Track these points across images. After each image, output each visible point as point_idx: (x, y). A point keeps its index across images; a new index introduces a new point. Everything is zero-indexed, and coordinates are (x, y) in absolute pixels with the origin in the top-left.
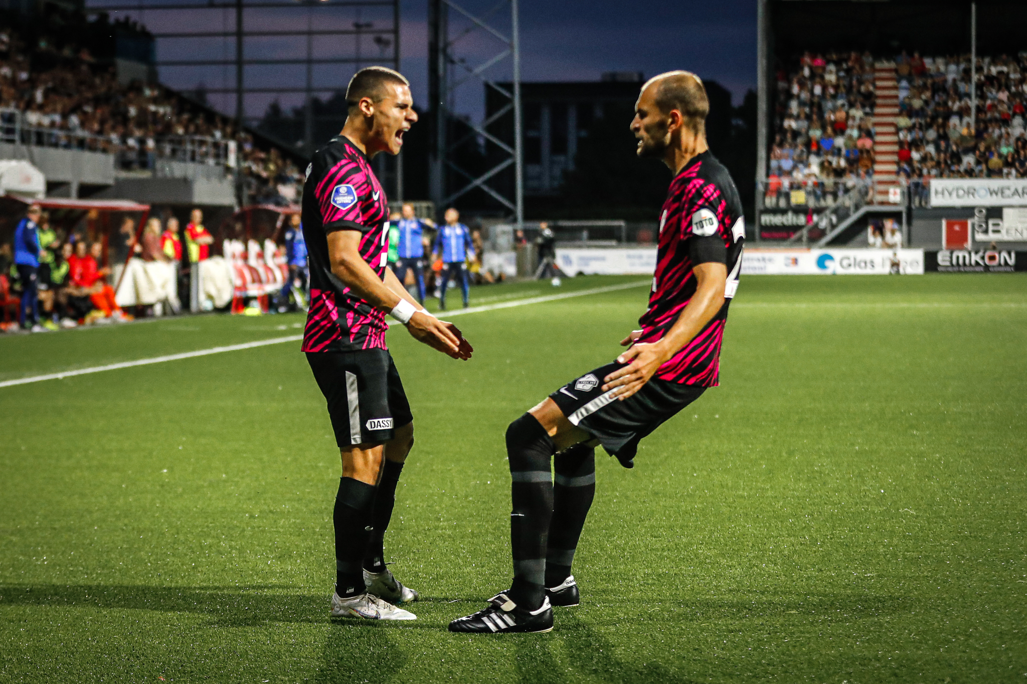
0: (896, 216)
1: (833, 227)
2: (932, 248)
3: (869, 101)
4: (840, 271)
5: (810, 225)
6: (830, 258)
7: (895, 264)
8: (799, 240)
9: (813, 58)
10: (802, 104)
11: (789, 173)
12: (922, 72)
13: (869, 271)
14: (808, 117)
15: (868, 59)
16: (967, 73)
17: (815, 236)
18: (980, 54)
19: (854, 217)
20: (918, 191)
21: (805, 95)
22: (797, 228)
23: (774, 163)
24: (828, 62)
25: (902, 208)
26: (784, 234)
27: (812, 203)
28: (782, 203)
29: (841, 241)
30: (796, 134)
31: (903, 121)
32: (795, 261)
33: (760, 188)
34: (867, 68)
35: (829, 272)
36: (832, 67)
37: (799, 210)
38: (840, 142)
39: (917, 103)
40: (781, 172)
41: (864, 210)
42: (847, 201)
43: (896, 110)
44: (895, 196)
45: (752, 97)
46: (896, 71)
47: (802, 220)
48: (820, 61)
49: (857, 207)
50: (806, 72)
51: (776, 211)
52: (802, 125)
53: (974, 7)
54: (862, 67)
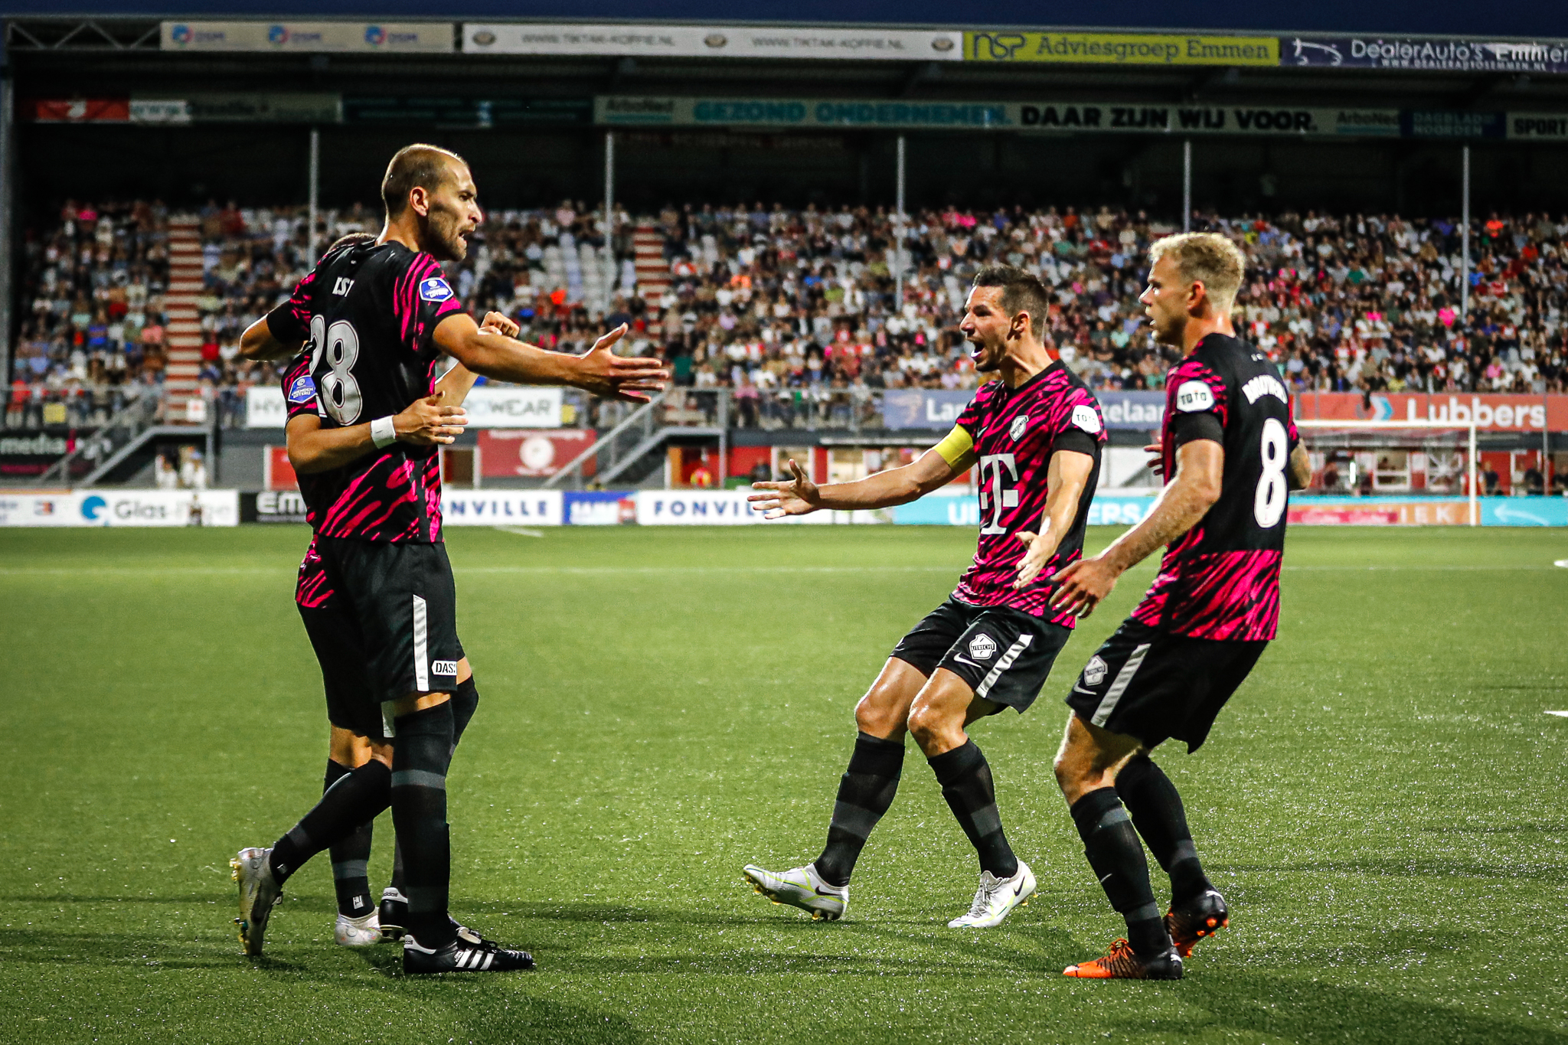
0: (197, 441)
1: (106, 456)
2: (250, 488)
3: (160, 271)
4: (116, 521)
5: (73, 454)
6: (101, 503)
7: (196, 512)
8: (55, 476)
9: (80, 208)
10: (61, 276)
11: (42, 378)
12: (237, 230)
13: (157, 522)
14: (71, 296)
15: (160, 211)
16: (303, 231)
17: (79, 470)
18: (324, 205)
19: (137, 442)
20: (230, 404)
21: (66, 263)
22: (52, 458)
23: (19, 363)
24: (101, 215)
25: (207, 430)
26: (33, 468)
27: (75, 422)
28: (32, 422)
29: (118, 477)
30: (52, 319)
31: (210, 303)
32: (50, 508)
34: (158, 225)
35: (99, 522)
36: (106, 223)
37: (56, 432)
38: (116, 332)
39: (230, 277)
40: (31, 377)
41: (152, 431)
42: (126, 419)
43: (199, 286)
44: (197, 411)
46: (200, 228)
47: (60, 446)
48: (88, 212)
49: (141, 428)
50: (70, 229)
51: (22, 433)
52: (62, 306)
53: (315, 137)
54: (151, 222)
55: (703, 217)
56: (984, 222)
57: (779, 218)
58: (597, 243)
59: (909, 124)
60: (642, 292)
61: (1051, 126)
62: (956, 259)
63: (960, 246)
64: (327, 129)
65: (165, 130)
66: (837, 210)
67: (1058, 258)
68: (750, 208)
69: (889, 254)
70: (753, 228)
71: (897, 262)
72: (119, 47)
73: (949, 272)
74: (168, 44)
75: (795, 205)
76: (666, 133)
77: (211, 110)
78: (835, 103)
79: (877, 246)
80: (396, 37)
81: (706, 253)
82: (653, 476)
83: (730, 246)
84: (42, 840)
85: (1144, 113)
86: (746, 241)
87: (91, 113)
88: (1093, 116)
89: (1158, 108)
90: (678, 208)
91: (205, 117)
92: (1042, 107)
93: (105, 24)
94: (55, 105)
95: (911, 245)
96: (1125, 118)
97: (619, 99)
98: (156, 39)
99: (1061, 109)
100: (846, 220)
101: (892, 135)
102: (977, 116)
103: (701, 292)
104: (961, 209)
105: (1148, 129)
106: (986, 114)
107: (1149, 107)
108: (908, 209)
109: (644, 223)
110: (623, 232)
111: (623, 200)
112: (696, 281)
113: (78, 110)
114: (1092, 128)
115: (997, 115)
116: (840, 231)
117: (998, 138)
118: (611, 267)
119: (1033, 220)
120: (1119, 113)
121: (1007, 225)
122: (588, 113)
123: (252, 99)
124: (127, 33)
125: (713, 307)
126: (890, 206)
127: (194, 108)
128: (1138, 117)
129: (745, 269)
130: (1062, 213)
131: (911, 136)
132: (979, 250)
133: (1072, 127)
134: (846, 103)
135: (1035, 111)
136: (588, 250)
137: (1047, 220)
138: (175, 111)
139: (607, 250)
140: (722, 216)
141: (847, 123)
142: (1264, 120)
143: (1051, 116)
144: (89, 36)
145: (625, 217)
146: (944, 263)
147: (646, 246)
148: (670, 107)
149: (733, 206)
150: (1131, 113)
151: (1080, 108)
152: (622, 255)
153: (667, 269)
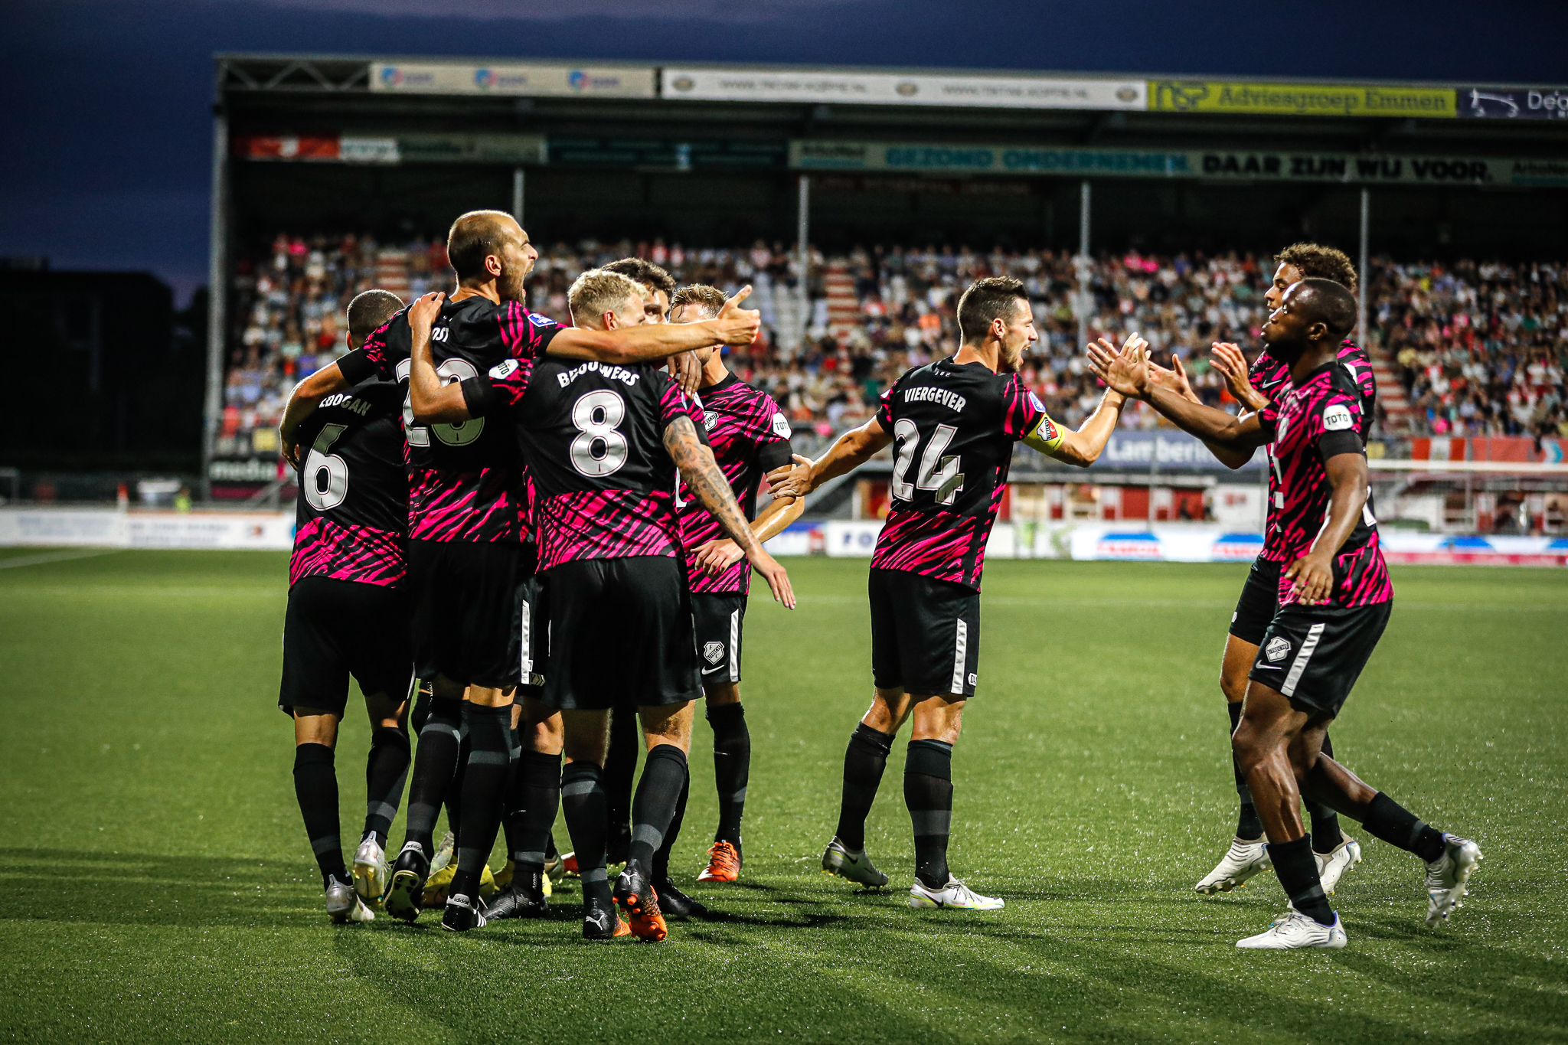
5: (281, 478)
8: (265, 502)
9: (291, 242)
10: (273, 308)
11: (252, 406)
14: (282, 326)
15: (368, 246)
17: (288, 494)
21: (278, 297)
22: (261, 484)
23: (232, 392)
24: (313, 248)
26: (243, 493)
28: (243, 448)
30: (263, 349)
32: (259, 531)
33: (211, 426)
34: (367, 259)
36: (317, 257)
37: (266, 458)
40: (243, 405)
45: (202, 297)
46: (407, 264)
47: (270, 472)
48: (299, 248)
50: (281, 262)
51: (233, 458)
52: (274, 336)
53: (519, 178)
54: (359, 257)
55: (894, 259)
56: (1164, 265)
57: (966, 261)
58: (792, 283)
59: (1096, 170)
60: (834, 330)
61: (1232, 175)
62: (1137, 302)
63: (1141, 289)
64: (532, 170)
65: (374, 170)
66: (1023, 253)
67: (1237, 302)
68: (939, 251)
69: (1072, 296)
70: (941, 270)
71: (1081, 304)
72: (328, 87)
73: (1132, 314)
74: (377, 85)
75: (982, 248)
76: (858, 178)
77: (418, 149)
78: (1021, 150)
79: (1060, 288)
80: (597, 82)
81: (897, 292)
82: (842, 509)
83: (920, 287)
84: (242, 851)
85: (1323, 163)
86: (934, 283)
87: (303, 151)
88: (1273, 165)
89: (1337, 157)
90: (869, 250)
91: (413, 156)
92: (1223, 155)
93: (317, 65)
94: (268, 142)
95: (1094, 288)
96: (1304, 167)
97: (813, 144)
98: (365, 81)
99: (1242, 158)
100: (1031, 263)
101: (1076, 182)
102: (1160, 163)
103: (892, 332)
104: (1144, 254)
105: (1327, 178)
106: (1168, 163)
107: (1327, 156)
108: (1094, 253)
109: (838, 264)
110: (817, 273)
111: (816, 241)
112: (885, 321)
113: (289, 148)
114: (1272, 177)
115: (1180, 163)
116: (1024, 274)
117: (1181, 185)
118: (804, 306)
119: (1213, 266)
120: (1297, 162)
121: (1187, 270)
122: (783, 157)
123: (458, 139)
124: (338, 74)
125: (902, 346)
126: (1074, 250)
127: (403, 147)
128: (1317, 165)
129: (932, 310)
130: (1241, 258)
131: (1096, 183)
132: (1160, 293)
133: (1252, 176)
134: (1033, 150)
135: (1217, 160)
136: (782, 290)
137: (1227, 265)
138: (382, 150)
139: (801, 290)
140: (912, 257)
141: (1033, 169)
142: (1440, 170)
143: (1232, 164)
144: (301, 76)
145: (818, 259)
146: (1125, 306)
147: (839, 287)
148: (861, 153)
149: (922, 248)
150: (1310, 162)
151: (1260, 157)
152: (815, 294)
153: (857, 309)
